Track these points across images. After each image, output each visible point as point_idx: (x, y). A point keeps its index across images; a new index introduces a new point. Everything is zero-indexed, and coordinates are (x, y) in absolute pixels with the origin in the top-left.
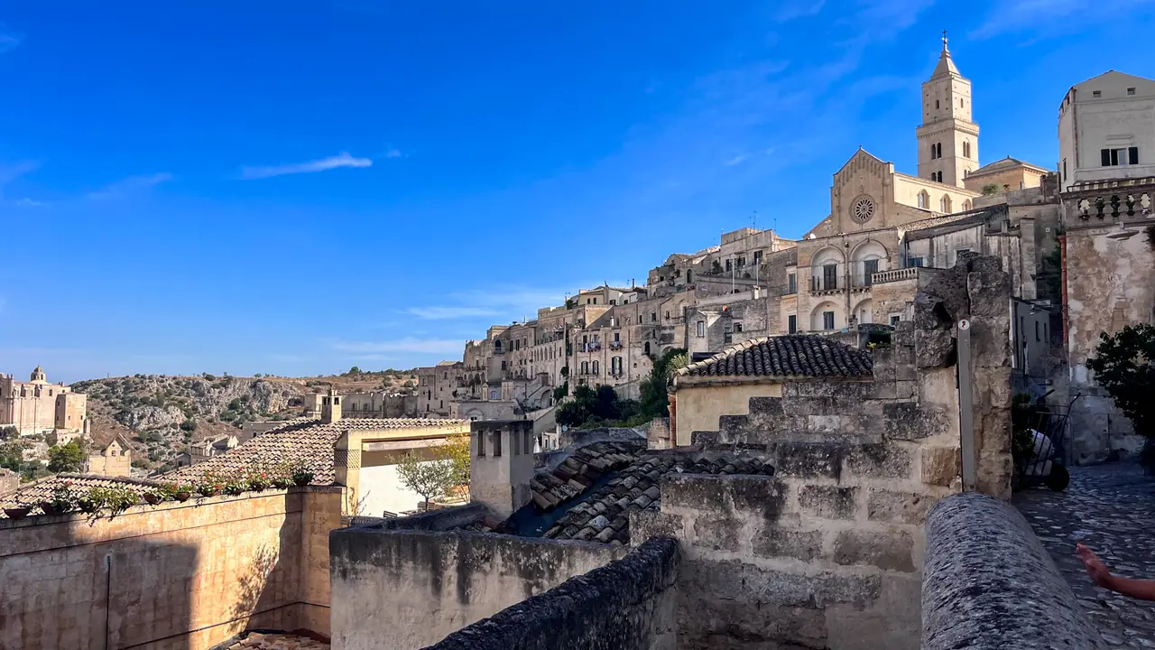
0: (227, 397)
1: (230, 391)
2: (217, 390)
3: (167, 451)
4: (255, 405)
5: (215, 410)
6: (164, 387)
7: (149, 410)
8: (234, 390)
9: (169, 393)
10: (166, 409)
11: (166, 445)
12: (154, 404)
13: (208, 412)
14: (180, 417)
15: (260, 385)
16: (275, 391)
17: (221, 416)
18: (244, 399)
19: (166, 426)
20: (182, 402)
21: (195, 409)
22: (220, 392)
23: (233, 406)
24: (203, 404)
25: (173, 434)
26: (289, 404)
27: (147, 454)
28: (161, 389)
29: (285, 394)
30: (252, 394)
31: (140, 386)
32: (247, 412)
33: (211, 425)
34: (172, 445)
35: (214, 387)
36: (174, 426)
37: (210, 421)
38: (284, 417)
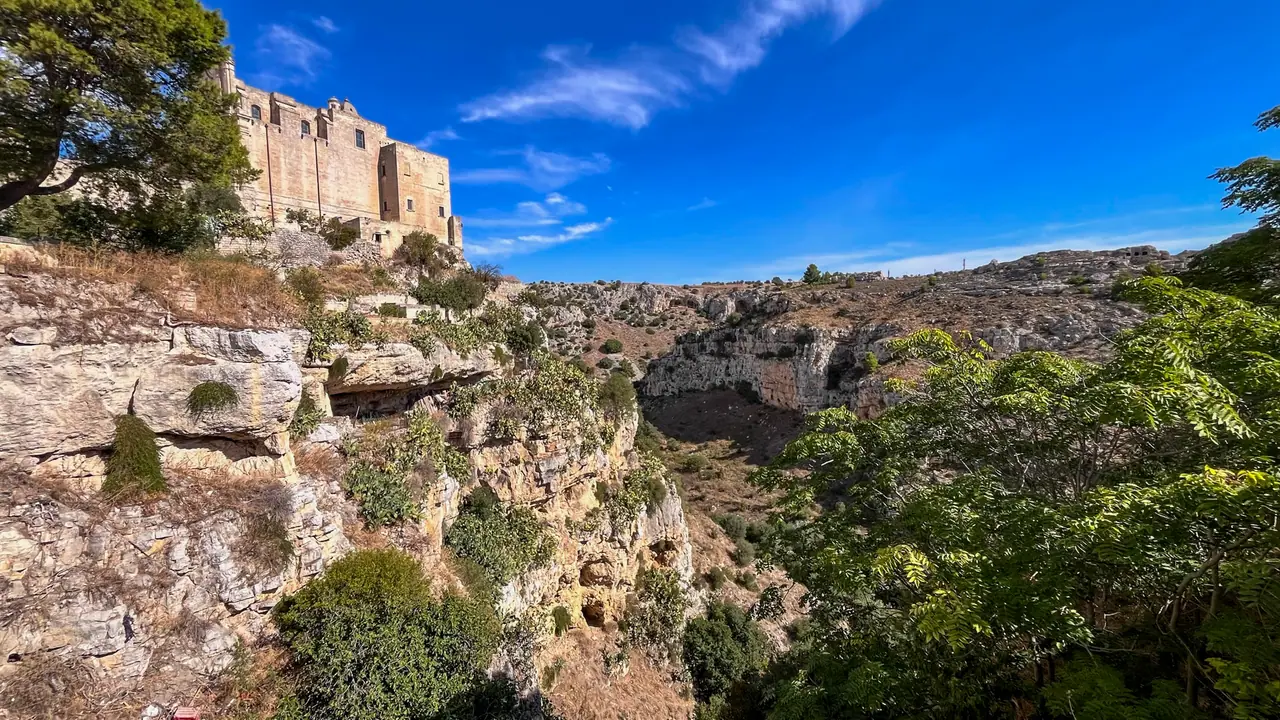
0: (618, 298)
1: (619, 293)
2: (609, 293)
3: (574, 347)
4: (643, 305)
5: (608, 310)
6: (565, 291)
7: (554, 309)
8: (623, 293)
9: (569, 296)
10: (568, 308)
11: (572, 340)
12: (557, 304)
13: (603, 312)
14: (582, 318)
15: (645, 287)
16: (659, 293)
17: (615, 315)
18: (633, 300)
19: (570, 323)
20: (581, 304)
21: (592, 309)
22: (611, 295)
23: (624, 307)
24: (598, 305)
25: (577, 331)
26: (671, 305)
27: (556, 349)
28: (562, 293)
29: (667, 295)
30: (638, 296)
31: (545, 289)
32: (637, 311)
33: (607, 324)
34: (577, 341)
35: (606, 289)
36: (577, 323)
37: (606, 320)
38: (669, 316)
